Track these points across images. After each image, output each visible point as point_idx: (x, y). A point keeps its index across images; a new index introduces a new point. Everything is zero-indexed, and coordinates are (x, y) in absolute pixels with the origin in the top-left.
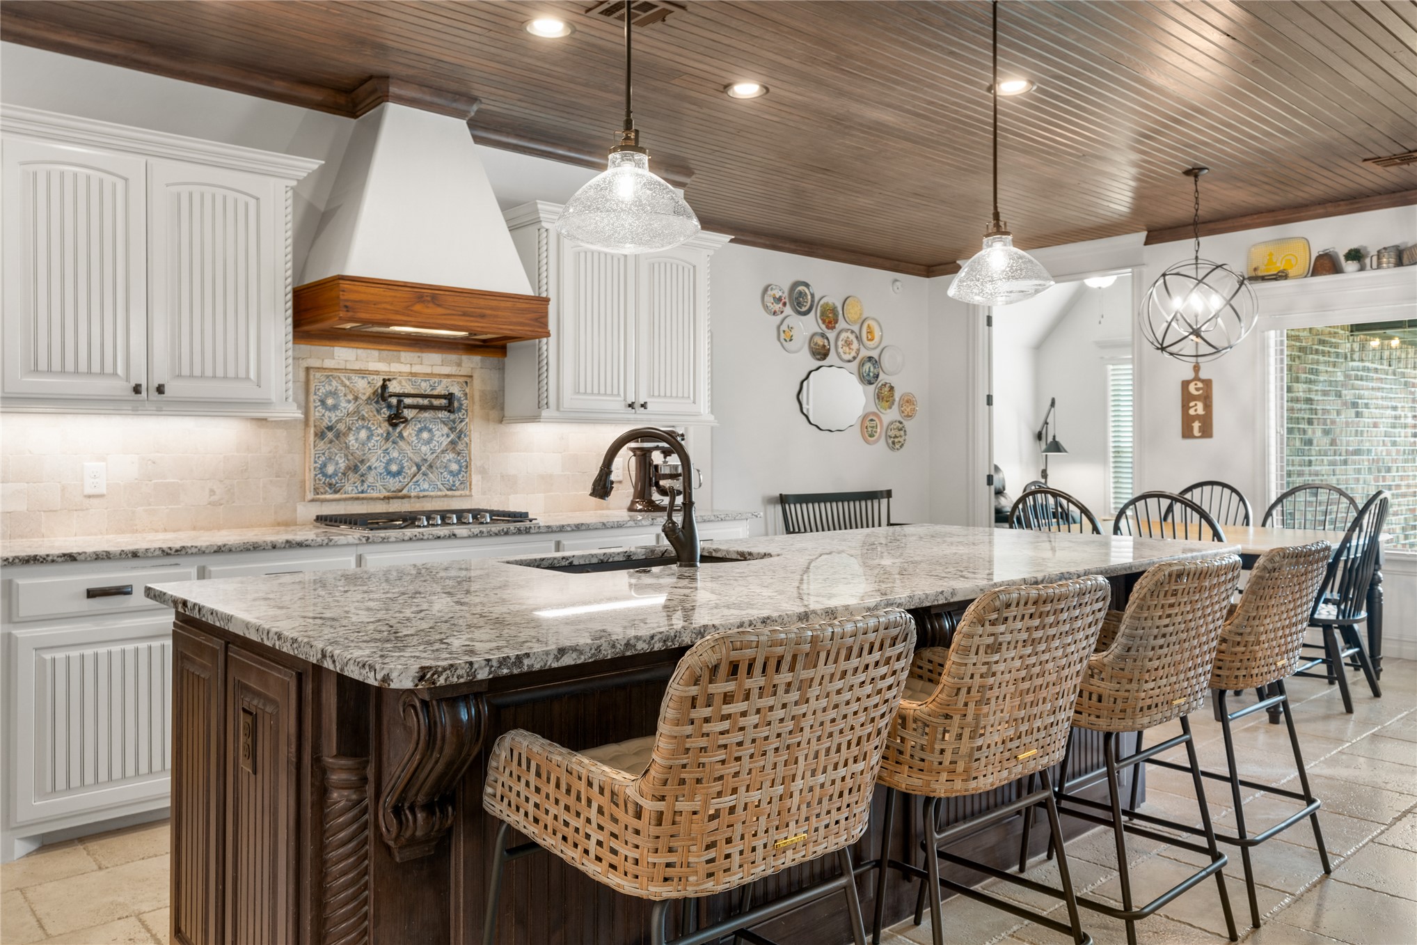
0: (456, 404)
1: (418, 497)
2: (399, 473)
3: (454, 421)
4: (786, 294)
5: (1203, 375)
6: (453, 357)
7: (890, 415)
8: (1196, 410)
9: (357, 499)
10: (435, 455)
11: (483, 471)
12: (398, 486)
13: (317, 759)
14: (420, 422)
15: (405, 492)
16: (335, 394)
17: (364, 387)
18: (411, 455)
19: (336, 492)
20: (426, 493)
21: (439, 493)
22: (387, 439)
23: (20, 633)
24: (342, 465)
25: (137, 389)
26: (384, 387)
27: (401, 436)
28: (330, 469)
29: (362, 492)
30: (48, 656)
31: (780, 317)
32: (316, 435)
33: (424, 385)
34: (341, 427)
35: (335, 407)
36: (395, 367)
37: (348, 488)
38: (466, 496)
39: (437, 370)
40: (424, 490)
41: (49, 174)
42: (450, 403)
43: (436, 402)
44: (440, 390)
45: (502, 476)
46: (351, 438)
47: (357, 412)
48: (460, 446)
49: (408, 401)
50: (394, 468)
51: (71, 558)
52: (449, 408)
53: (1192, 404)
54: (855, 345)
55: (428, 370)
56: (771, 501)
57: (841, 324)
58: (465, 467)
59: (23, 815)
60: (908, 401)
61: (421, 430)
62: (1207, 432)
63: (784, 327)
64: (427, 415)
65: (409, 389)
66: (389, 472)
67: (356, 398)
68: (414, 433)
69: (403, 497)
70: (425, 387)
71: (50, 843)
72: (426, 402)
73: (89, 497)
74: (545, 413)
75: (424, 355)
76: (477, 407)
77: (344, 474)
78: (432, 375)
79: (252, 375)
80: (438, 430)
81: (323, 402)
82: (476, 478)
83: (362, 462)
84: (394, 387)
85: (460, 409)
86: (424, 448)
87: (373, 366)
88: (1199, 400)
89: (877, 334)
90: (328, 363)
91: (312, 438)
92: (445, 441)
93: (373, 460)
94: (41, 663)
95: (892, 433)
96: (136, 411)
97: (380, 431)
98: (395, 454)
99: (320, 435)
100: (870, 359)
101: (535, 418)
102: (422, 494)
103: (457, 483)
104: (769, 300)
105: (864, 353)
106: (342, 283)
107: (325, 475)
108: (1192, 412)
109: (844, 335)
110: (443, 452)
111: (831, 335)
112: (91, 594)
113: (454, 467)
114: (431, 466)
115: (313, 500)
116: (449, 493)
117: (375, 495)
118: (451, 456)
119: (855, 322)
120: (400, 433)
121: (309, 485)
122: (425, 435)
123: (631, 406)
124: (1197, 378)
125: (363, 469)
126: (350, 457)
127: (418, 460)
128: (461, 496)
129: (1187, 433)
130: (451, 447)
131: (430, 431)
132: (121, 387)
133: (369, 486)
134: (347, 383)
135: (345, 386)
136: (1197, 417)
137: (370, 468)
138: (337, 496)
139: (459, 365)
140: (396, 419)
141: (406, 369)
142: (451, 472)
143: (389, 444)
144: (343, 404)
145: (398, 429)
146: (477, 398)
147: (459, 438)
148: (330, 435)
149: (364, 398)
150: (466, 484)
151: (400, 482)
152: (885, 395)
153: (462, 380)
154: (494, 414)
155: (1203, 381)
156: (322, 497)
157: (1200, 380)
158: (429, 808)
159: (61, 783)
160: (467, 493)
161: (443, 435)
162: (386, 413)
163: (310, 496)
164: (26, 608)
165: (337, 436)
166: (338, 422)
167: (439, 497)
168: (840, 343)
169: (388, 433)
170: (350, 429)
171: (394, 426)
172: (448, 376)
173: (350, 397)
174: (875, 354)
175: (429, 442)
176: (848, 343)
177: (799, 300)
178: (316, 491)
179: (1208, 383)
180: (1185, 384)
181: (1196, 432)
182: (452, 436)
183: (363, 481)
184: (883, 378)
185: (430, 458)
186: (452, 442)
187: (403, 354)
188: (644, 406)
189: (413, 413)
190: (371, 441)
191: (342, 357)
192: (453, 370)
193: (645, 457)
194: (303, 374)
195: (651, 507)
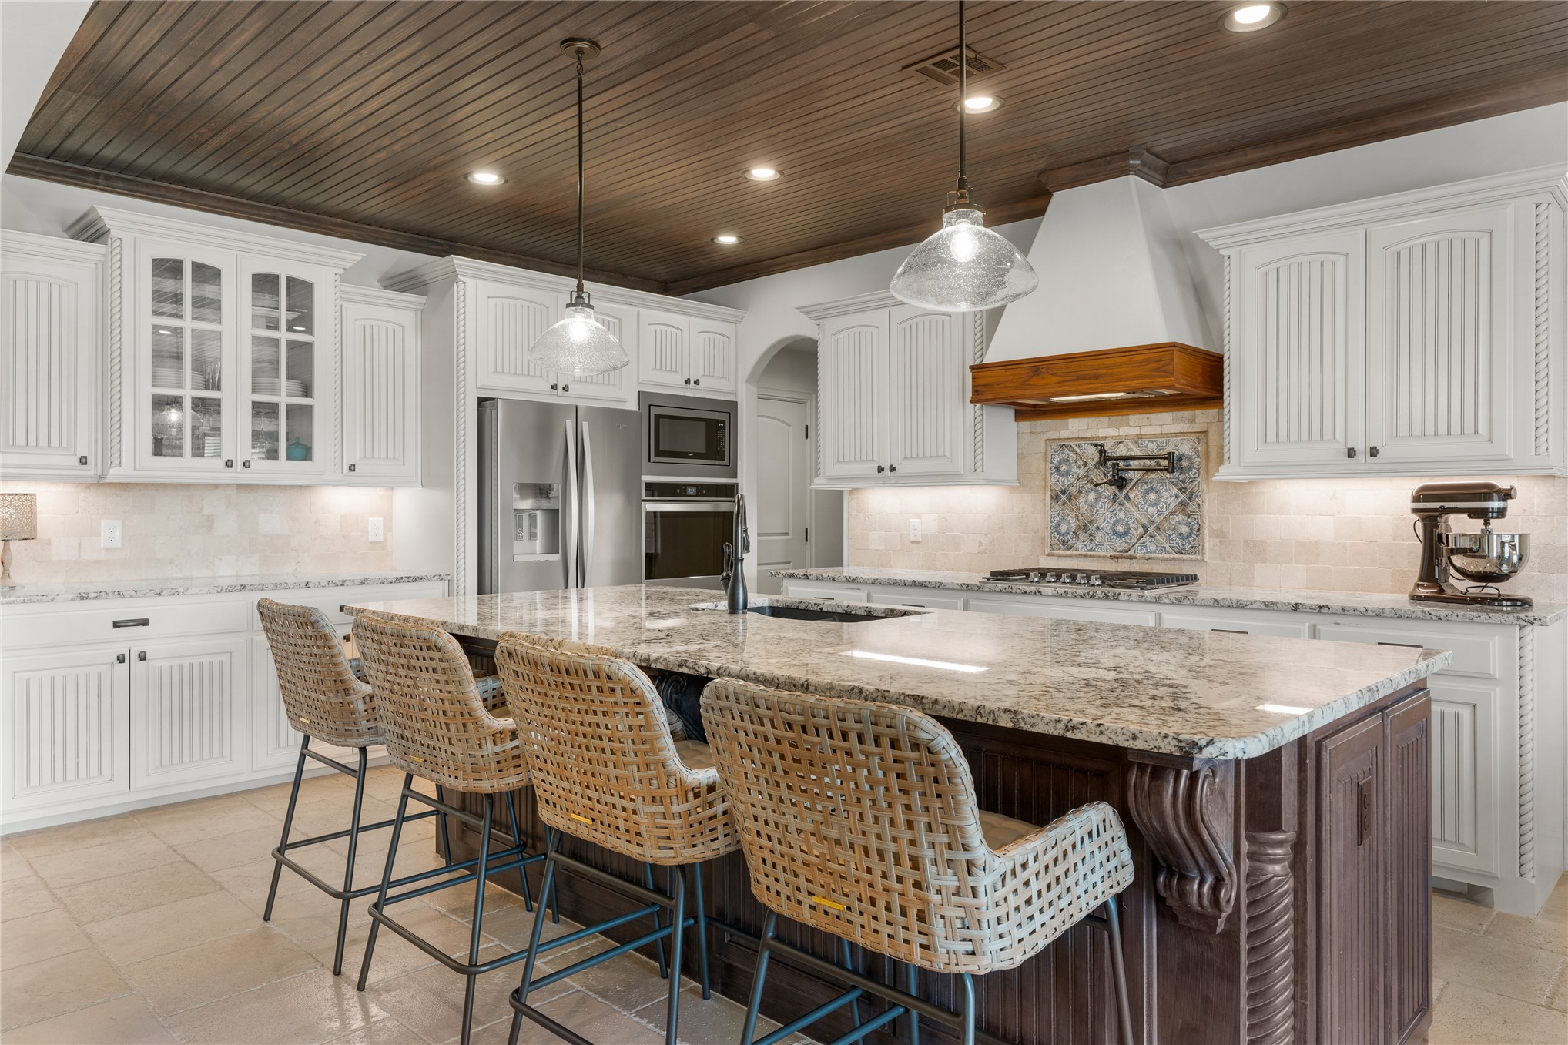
0: (1182, 464)
1: (1144, 558)
2: (1125, 534)
3: (1184, 482)
6: (1186, 414)
9: (1086, 556)
10: (1162, 517)
11: (1220, 535)
12: (1125, 546)
14: (1146, 483)
15: (1131, 552)
16: (1067, 461)
17: (1092, 454)
18: (1138, 516)
19: (1068, 549)
20: (1152, 555)
21: (1167, 556)
22: (1114, 501)
24: (1074, 525)
25: (880, 470)
26: (1102, 451)
27: (1127, 497)
28: (1063, 529)
29: (1091, 550)
32: (1052, 498)
33: (1150, 446)
34: (1073, 490)
35: (1068, 473)
36: (1124, 431)
37: (1079, 545)
38: (1197, 560)
39: (1167, 429)
40: (1151, 552)
42: (1174, 463)
43: (1161, 463)
44: (1168, 449)
45: (1246, 542)
46: (1081, 500)
47: (1087, 476)
48: (1192, 508)
49: (1134, 463)
50: (1121, 529)
52: (1174, 468)
55: (1158, 430)
58: (1197, 530)
61: (1147, 492)
64: (1153, 476)
65: (1136, 451)
66: (1116, 533)
67: (1085, 464)
68: (1140, 495)
69: (1131, 558)
70: (1152, 448)
72: (1153, 463)
73: (913, 542)
75: (1154, 416)
76: (1213, 465)
77: (1075, 533)
78: (1162, 435)
80: (1166, 490)
81: (1057, 469)
82: (1208, 542)
83: (1091, 522)
84: (1121, 451)
85: (1190, 469)
86: (1151, 510)
87: (1102, 433)
90: (1064, 434)
91: (1048, 500)
92: (1174, 503)
93: (1101, 520)
97: (1107, 493)
98: (1122, 516)
99: (1056, 498)
102: (1147, 556)
103: (1188, 547)
107: (1059, 533)
110: (1172, 513)
113: (1185, 529)
114: (1158, 528)
115: (1049, 555)
116: (1176, 556)
117: (1102, 553)
118: (1181, 517)
120: (1127, 495)
121: (1046, 541)
122: (1152, 496)
125: (1092, 528)
126: (1081, 518)
127: (1144, 521)
128: (1191, 560)
130: (1180, 508)
131: (1157, 492)
133: (1097, 545)
134: (1078, 450)
135: (1076, 453)
137: (1098, 528)
138: (1069, 552)
139: (1193, 421)
140: (1120, 482)
141: (1135, 431)
142: (1181, 534)
143: (1116, 506)
144: (1075, 470)
145: (1125, 491)
146: (1213, 455)
147: (1190, 498)
148: (1064, 498)
149: (1093, 463)
150: (1197, 548)
151: (1126, 542)
153: (1193, 437)
156: (1058, 552)
160: (1199, 557)
161: (1171, 496)
162: (1111, 476)
163: (1048, 551)
165: (1069, 499)
166: (1070, 486)
167: (1167, 560)
169: (1115, 495)
170: (1080, 492)
171: (1120, 488)
172: (1176, 435)
173: (1080, 463)
175: (1156, 503)
178: (1052, 545)
182: (1182, 497)
183: (1091, 540)
185: (1158, 519)
186: (1182, 504)
187: (1131, 417)
189: (1137, 475)
190: (1097, 502)
191: (1077, 426)
192: (1187, 427)
193: (1431, 521)
194: (1043, 446)
195: (1444, 598)
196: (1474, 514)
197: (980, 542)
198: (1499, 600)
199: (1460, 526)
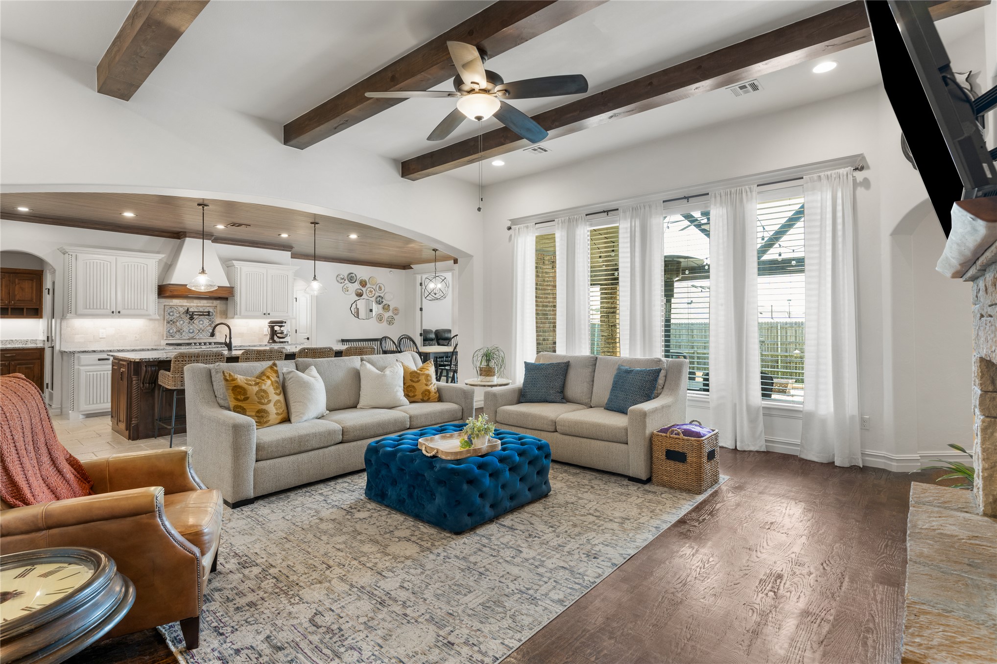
0: (211, 314)
1: (199, 339)
2: (193, 332)
3: (211, 318)
4: (346, 277)
6: (211, 301)
7: (387, 315)
11: (220, 332)
12: (192, 336)
13: (130, 376)
14: (199, 319)
15: (195, 337)
16: (173, 312)
17: (182, 310)
18: (197, 327)
19: (173, 337)
20: (202, 338)
21: (206, 338)
23: (81, 368)
24: (175, 330)
25: (113, 312)
26: (188, 310)
27: (193, 322)
28: (171, 331)
29: (181, 337)
30: (88, 373)
31: (343, 284)
34: (175, 320)
35: (173, 315)
36: (192, 304)
37: (177, 336)
38: (215, 339)
39: (205, 305)
41: (90, 263)
42: (209, 314)
43: (205, 314)
44: (206, 310)
46: (178, 323)
47: (180, 316)
48: (212, 325)
49: (195, 313)
50: (191, 331)
51: (94, 351)
52: (209, 315)
54: (374, 292)
55: (202, 305)
56: (339, 341)
57: (368, 285)
59: (82, 409)
60: (396, 310)
63: (345, 287)
64: (201, 317)
65: (196, 310)
67: (179, 313)
68: (198, 322)
69: (194, 339)
70: (201, 310)
71: (89, 416)
72: (201, 313)
73: (101, 338)
74: (236, 316)
75: (201, 301)
76: (218, 315)
77: (175, 332)
78: (204, 306)
79: (145, 308)
80: (205, 321)
81: (169, 314)
82: (218, 334)
83: (181, 329)
84: (191, 310)
86: (201, 326)
87: (184, 304)
89: (383, 288)
90: (171, 304)
91: (165, 323)
92: (208, 324)
93: (185, 329)
94: (86, 375)
95: (389, 320)
96: (112, 317)
97: (187, 321)
98: (191, 327)
99: (168, 322)
100: (380, 296)
101: (233, 318)
104: (339, 279)
105: (377, 294)
106: (170, 286)
107: (170, 333)
109: (369, 289)
110: (207, 327)
111: (364, 289)
112: (99, 360)
114: (203, 331)
116: (209, 338)
117: (185, 338)
118: (210, 328)
119: (374, 285)
121: (165, 335)
122: (201, 322)
123: (265, 314)
125: (181, 331)
126: (178, 328)
127: (199, 329)
128: (213, 338)
131: (203, 321)
132: (109, 312)
133: (183, 336)
134: (177, 309)
137: (184, 331)
139: (213, 303)
140: (191, 318)
141: (196, 305)
142: (209, 332)
143: (190, 325)
144: (175, 314)
146: (218, 312)
147: (212, 323)
148: (171, 322)
149: (182, 312)
150: (215, 335)
152: (386, 308)
153: (213, 307)
154: (223, 316)
156: (169, 339)
158: (149, 383)
159: (91, 402)
161: (207, 322)
162: (189, 316)
163: (165, 338)
164: (82, 363)
165: (174, 323)
168: (367, 292)
169: (189, 322)
170: (177, 321)
171: (191, 320)
172: (209, 306)
173: (177, 312)
174: (382, 295)
175: (202, 324)
176: (371, 292)
177: (351, 278)
178: (167, 337)
182: (210, 322)
183: (181, 334)
184: (385, 302)
185: (203, 328)
186: (210, 324)
187: (194, 301)
188: (269, 314)
189: (197, 316)
190: (184, 324)
191: (175, 302)
192: (211, 305)
193: (272, 328)
194: (163, 307)
195: (274, 342)
196: (279, 326)
197: (136, 337)
198: (285, 342)
199: (277, 328)
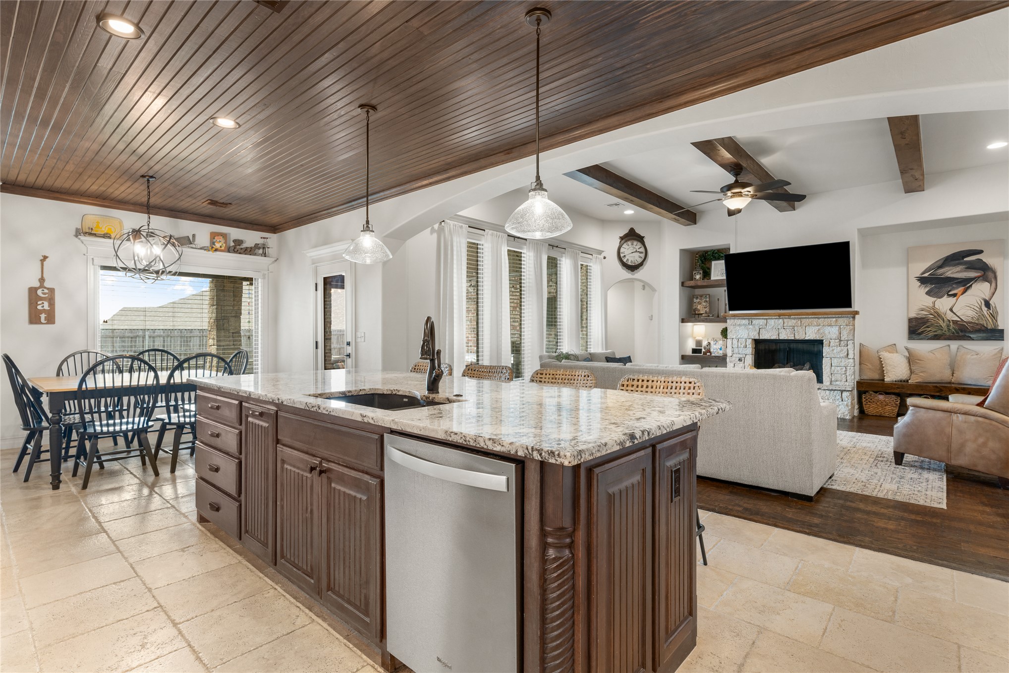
5: (47, 284)
8: (43, 307)
53: (39, 303)
62: (51, 320)
88: (45, 301)
108: (39, 307)
124: (42, 286)
129: (34, 319)
136: (44, 311)
155: (48, 289)
157: (45, 288)
179: (52, 291)
180: (32, 291)
181: (43, 320)
